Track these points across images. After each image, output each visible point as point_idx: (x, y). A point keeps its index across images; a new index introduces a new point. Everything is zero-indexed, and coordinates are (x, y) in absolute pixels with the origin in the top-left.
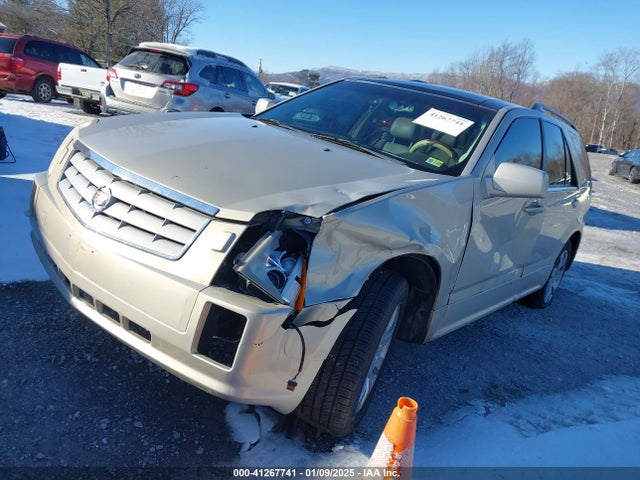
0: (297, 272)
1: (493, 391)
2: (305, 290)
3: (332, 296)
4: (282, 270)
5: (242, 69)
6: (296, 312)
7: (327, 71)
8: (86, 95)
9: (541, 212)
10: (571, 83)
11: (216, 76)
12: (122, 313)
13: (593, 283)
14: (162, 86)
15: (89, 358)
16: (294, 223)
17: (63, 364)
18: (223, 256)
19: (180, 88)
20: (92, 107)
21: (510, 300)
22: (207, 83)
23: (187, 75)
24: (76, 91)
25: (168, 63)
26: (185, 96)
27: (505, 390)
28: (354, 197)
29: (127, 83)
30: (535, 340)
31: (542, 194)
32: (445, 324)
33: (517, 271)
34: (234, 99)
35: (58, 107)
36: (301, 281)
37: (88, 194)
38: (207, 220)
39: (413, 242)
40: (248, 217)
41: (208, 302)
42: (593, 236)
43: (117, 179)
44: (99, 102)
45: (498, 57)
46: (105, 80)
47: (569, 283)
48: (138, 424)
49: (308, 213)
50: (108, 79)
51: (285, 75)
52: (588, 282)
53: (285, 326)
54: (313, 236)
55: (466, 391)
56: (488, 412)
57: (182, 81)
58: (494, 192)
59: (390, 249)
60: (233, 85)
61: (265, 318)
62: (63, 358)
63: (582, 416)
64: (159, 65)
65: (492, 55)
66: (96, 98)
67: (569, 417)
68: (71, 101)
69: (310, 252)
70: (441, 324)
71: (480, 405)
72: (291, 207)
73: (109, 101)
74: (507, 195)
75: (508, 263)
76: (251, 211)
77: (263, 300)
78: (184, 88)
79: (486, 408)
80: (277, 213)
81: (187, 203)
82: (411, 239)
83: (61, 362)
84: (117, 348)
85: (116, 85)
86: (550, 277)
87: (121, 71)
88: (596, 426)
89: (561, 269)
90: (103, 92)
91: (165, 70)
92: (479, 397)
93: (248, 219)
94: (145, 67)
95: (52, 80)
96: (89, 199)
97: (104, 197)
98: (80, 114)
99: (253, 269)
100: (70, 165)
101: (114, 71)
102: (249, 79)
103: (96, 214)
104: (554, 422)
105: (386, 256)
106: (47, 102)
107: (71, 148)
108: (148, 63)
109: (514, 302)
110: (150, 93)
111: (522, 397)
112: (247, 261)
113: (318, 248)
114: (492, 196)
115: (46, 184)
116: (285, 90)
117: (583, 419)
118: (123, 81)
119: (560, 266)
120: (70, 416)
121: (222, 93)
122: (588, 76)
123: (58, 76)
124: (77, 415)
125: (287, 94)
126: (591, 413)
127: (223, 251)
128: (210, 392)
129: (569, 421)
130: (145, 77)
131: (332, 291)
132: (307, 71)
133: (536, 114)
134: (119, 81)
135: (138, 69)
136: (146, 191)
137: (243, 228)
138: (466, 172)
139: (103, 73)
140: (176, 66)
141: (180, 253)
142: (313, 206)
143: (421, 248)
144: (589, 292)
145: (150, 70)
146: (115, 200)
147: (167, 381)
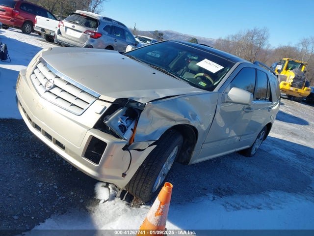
0: (132, 126)
1: (219, 190)
2: (135, 135)
3: (146, 139)
4: (126, 125)
5: (124, 28)
6: (130, 144)
7: (167, 32)
8: (48, 33)
9: (252, 112)
10: (285, 51)
11: (111, 31)
12: (53, 136)
13: (277, 148)
14: (84, 33)
15: (36, 156)
16: (133, 105)
17: (24, 157)
18: (100, 116)
19: (93, 34)
20: (50, 39)
21: (233, 151)
22: (107, 33)
23: (98, 28)
24: (43, 30)
25: (89, 22)
26: (95, 38)
27: (224, 191)
28: (162, 96)
29: (68, 29)
30: (243, 170)
31: (249, 104)
32: (199, 158)
33: (238, 138)
34: (119, 42)
35: (34, 37)
36: (133, 130)
37: (44, 82)
38: (95, 99)
39: (186, 119)
40: (113, 100)
41: (91, 135)
42: (282, 126)
43: (57, 77)
44: (54, 37)
45: (251, 34)
46: (58, 26)
47: (265, 147)
48: (56, 187)
49: (140, 101)
50: (59, 26)
51: (146, 32)
52: (274, 147)
53: (124, 149)
54: (141, 111)
55: (206, 189)
56: (214, 199)
57: (95, 31)
58: (228, 100)
59: (175, 121)
60: (119, 35)
61: (115, 145)
62: (25, 154)
63: (257, 206)
64: (84, 22)
65: (248, 33)
66: (52, 34)
67: (250, 205)
68: (40, 34)
69: (139, 118)
70: (197, 157)
71: (211, 196)
72: (133, 98)
73: (59, 37)
74: (233, 103)
75: (233, 134)
76: (115, 98)
77: (116, 137)
78: (95, 35)
79: (213, 197)
80: (126, 99)
81: (87, 91)
82: (185, 117)
83: (24, 156)
84: (50, 153)
85: (62, 29)
86: (255, 142)
87: (66, 23)
88: (261, 210)
89: (261, 139)
90: (56, 32)
91: (87, 25)
92: (211, 193)
93: (113, 101)
94: (78, 22)
95: (32, 23)
96: (44, 84)
97: (51, 84)
98: (44, 41)
99: (112, 123)
100: (37, 68)
101: (62, 23)
102: (127, 33)
103: (46, 91)
104: (243, 207)
105: (173, 124)
106: (29, 34)
107: (38, 60)
108: (79, 21)
109: (235, 152)
110: (79, 35)
111: (231, 195)
112: (110, 119)
113: (143, 117)
114: (227, 102)
115: (25, 75)
116: (144, 40)
117: (257, 207)
118: (66, 28)
119: (260, 138)
120: (25, 180)
121: (113, 39)
122: (294, 49)
123: (35, 22)
124: (28, 180)
125: (146, 42)
126: (261, 205)
127: (100, 114)
128: (88, 174)
129: (249, 207)
130: (77, 27)
131: (147, 137)
132: (157, 31)
133: (255, 66)
134: (64, 28)
135: (74, 23)
136: (69, 84)
137: (110, 104)
138: (216, 90)
139: (57, 22)
140: (92, 23)
141: (82, 113)
142: (143, 98)
143: (189, 122)
144: (274, 152)
145: (79, 24)
146: (55, 86)
147: (71, 170)
